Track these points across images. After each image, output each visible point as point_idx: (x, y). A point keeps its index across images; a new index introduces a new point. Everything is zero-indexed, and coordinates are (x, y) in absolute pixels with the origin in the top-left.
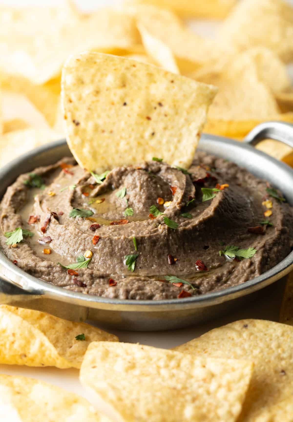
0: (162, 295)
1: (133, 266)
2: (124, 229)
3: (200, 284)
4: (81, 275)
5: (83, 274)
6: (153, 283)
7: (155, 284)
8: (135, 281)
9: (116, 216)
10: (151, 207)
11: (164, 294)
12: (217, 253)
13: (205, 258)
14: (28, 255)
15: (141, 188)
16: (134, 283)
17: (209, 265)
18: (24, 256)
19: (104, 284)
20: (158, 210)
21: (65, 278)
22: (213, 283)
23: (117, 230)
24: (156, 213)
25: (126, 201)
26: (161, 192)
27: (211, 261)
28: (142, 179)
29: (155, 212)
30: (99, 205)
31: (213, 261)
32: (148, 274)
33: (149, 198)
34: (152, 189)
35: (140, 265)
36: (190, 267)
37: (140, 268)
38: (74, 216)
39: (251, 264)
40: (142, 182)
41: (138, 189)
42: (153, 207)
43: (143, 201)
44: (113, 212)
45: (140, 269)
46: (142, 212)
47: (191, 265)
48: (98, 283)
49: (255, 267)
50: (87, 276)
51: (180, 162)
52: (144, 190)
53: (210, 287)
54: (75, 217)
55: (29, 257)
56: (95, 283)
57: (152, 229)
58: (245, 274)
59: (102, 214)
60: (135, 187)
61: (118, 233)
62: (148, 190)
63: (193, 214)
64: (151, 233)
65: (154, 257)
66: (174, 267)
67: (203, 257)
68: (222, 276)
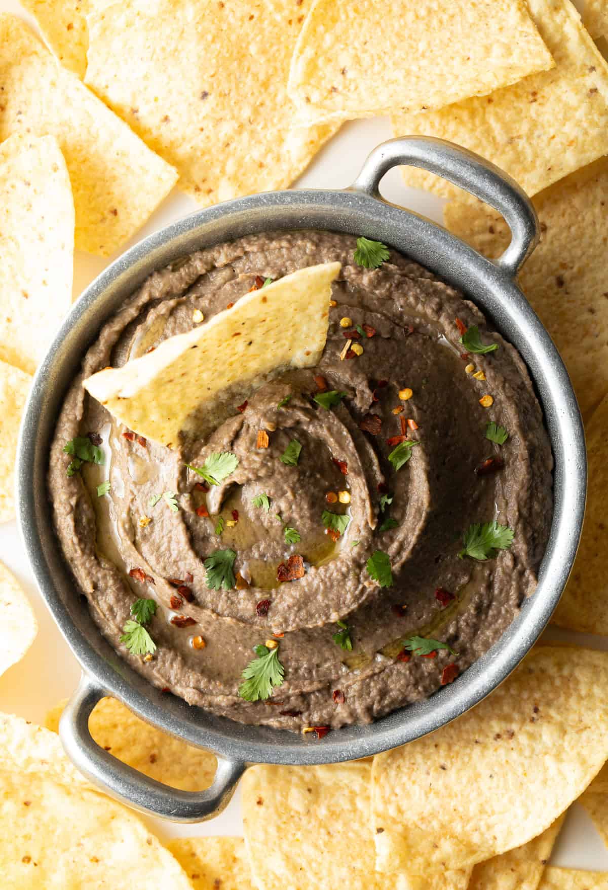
0: (419, 692)
1: (348, 643)
2: (311, 598)
3: (458, 630)
4: (287, 701)
5: (288, 698)
6: (395, 672)
7: (399, 672)
8: (368, 680)
9: (274, 548)
10: (323, 516)
11: (420, 688)
12: (457, 559)
13: (443, 579)
14: (181, 674)
15: (294, 494)
16: (368, 685)
17: (454, 589)
18: (175, 678)
19: (326, 701)
20: (334, 516)
21: (264, 710)
22: (474, 620)
23: (302, 605)
24: (334, 521)
25: (278, 517)
26: (327, 484)
27: (454, 579)
28: (291, 482)
29: (331, 521)
30: (235, 530)
31: (456, 576)
32: (375, 647)
33: (312, 505)
34: (312, 488)
35: (359, 636)
36: (430, 606)
37: (360, 640)
38: (217, 587)
39: (515, 559)
40: (291, 485)
41: (289, 494)
42: (326, 515)
43: (307, 514)
44: (264, 539)
45: (360, 643)
46: (312, 529)
47: (430, 602)
48: (317, 703)
49: (522, 565)
50: (296, 699)
51: (308, 354)
52: (300, 495)
53: (472, 630)
54: (220, 588)
55: (184, 677)
56: (312, 702)
57: (356, 589)
58: (514, 583)
59: (250, 548)
60: (284, 493)
61: (307, 614)
62: (306, 493)
63: (397, 516)
64: (358, 599)
65: (374, 621)
66: (408, 618)
67: (440, 578)
68: (481, 602)
